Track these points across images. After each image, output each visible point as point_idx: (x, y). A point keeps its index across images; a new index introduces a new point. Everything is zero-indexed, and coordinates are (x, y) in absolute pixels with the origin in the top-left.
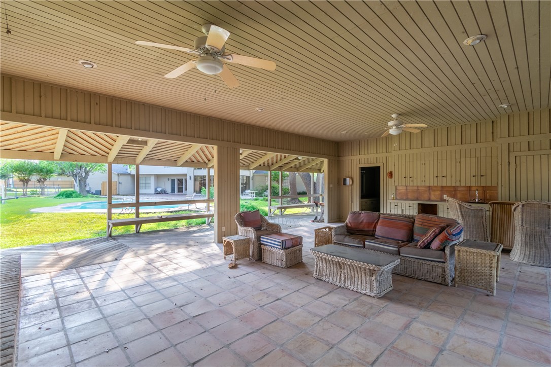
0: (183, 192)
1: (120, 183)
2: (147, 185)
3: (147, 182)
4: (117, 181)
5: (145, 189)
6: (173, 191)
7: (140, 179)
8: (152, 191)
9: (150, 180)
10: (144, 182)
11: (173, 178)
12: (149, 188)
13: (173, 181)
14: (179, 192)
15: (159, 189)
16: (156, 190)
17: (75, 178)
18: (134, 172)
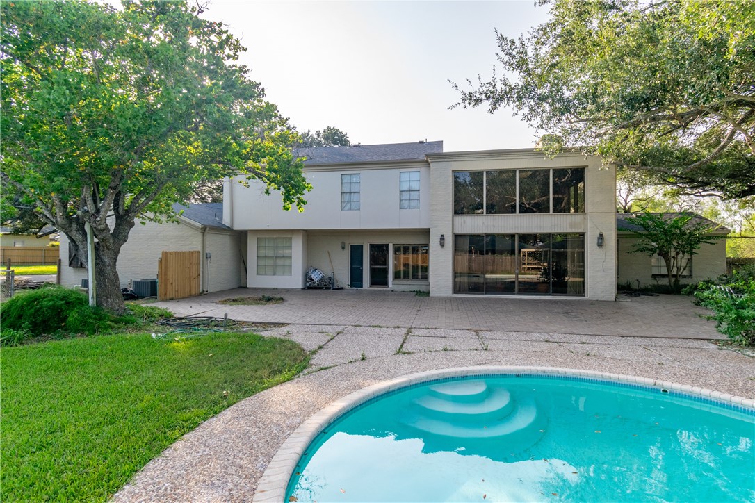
0: (385, 283)
1: (208, 257)
2: (279, 262)
3: (281, 252)
4: (200, 249)
5: (274, 274)
6: (356, 279)
8: (295, 280)
9: (290, 247)
11: (356, 242)
12: (288, 270)
13: (356, 251)
14: (373, 283)
15: (316, 276)
16: (307, 278)
17: (77, 237)
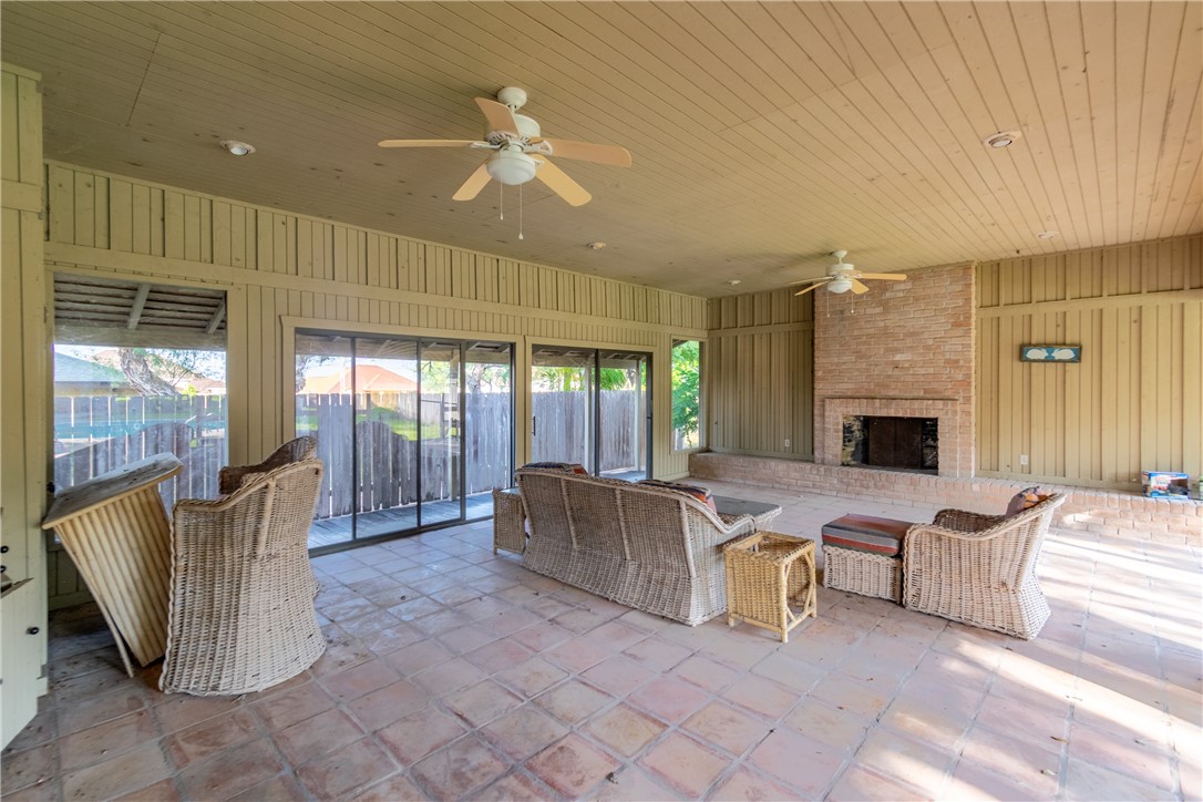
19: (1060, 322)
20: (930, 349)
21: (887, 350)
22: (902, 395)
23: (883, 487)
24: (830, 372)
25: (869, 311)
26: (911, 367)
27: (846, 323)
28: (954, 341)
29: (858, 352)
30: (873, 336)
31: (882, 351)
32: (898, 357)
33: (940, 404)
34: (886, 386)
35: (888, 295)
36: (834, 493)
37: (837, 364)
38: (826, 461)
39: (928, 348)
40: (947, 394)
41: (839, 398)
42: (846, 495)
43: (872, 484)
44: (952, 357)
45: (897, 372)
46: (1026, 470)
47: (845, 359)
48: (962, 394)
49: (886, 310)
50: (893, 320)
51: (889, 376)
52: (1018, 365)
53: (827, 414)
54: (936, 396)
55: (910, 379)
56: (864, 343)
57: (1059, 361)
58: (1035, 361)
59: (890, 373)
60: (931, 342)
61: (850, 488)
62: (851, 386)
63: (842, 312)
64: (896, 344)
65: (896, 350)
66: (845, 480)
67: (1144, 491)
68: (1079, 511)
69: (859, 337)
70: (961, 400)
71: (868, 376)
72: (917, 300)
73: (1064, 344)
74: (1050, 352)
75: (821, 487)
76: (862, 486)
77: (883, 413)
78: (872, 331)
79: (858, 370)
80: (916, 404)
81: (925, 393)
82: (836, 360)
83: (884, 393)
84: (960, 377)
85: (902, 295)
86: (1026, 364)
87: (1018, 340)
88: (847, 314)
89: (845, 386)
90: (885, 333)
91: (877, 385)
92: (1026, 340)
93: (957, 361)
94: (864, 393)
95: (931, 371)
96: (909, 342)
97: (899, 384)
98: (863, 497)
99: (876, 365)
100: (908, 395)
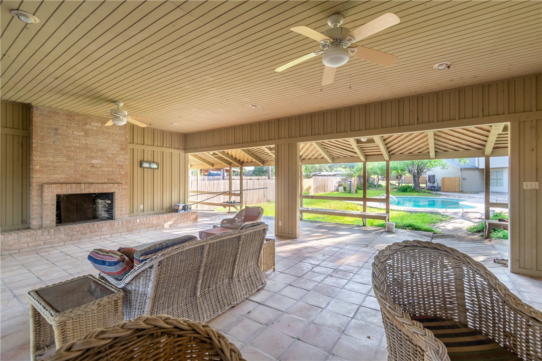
1: (464, 179)
2: (499, 181)
3: (499, 177)
4: (460, 176)
7: (491, 173)
9: (503, 174)
10: (495, 177)
12: (502, 184)
18: (482, 166)
19: (152, 154)
20: (110, 159)
21: (87, 157)
22: (96, 181)
23: (95, 231)
24: (46, 166)
25: (76, 133)
26: (101, 167)
27: (60, 137)
28: (121, 156)
29: (68, 156)
30: (79, 148)
31: (84, 157)
32: (94, 161)
33: (116, 185)
34: (87, 177)
35: (88, 126)
36: (63, 244)
37: (53, 162)
38: (44, 226)
39: (109, 158)
40: (118, 181)
41: (56, 183)
42: (71, 242)
43: (88, 231)
44: (120, 164)
45: (93, 169)
46: (142, 211)
47: (59, 159)
48: (124, 181)
49: (87, 134)
50: (90, 141)
51: (89, 171)
52: (139, 168)
53: (45, 194)
54: (113, 182)
55: (100, 173)
56: (73, 151)
57: (152, 168)
58: (145, 168)
59: (89, 169)
60: (110, 155)
61: (74, 237)
62: (63, 176)
63: (56, 130)
64: (92, 154)
65: (93, 158)
66: (71, 233)
67: (177, 211)
68: (168, 221)
69: (70, 147)
70: (124, 183)
71: (75, 171)
72: (104, 133)
73: (154, 162)
74: (150, 165)
75: (51, 243)
76: (82, 234)
77: (87, 191)
78: (78, 145)
79: (69, 167)
80: (105, 186)
81: (108, 180)
82: (51, 159)
83: (85, 180)
84: (124, 173)
85: (96, 129)
86: (142, 169)
87: (139, 159)
88: (60, 131)
89: (59, 176)
90: (86, 147)
91: (82, 176)
92: (142, 159)
93: (122, 166)
94: (72, 180)
95: (111, 169)
96: (99, 153)
97: (95, 176)
98: (82, 241)
99: (81, 165)
100: (99, 181)
